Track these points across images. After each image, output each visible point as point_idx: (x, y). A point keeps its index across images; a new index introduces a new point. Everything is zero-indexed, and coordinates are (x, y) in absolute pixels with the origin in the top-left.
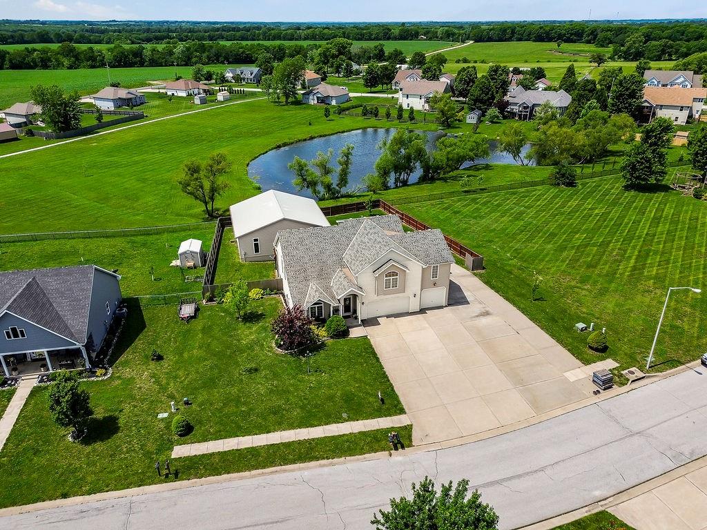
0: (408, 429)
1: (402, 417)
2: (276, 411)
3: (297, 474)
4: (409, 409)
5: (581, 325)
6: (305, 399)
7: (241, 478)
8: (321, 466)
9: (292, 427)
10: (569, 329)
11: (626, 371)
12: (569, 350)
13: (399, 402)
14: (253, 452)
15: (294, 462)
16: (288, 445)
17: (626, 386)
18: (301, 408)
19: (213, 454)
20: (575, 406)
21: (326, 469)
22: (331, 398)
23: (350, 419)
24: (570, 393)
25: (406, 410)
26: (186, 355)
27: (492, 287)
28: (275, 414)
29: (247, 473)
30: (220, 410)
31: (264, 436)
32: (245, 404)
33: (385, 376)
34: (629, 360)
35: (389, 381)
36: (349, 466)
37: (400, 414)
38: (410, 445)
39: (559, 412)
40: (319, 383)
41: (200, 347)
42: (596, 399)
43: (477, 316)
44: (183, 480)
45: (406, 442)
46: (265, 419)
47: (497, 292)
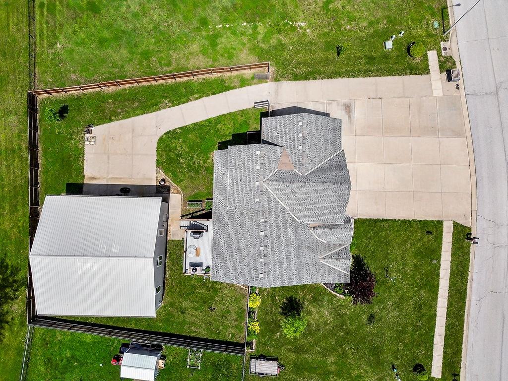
0: (456, 225)
1: (445, 224)
2: (419, 307)
3: (473, 303)
4: (440, 217)
5: (389, 45)
6: (413, 285)
7: (467, 336)
8: (471, 286)
9: (435, 299)
11: (443, 52)
12: (411, 74)
13: (432, 222)
14: (449, 327)
15: (465, 303)
16: (450, 304)
17: (456, 63)
18: (420, 288)
19: (445, 352)
20: (465, 109)
21: (474, 285)
22: (416, 267)
23: (439, 259)
24: (453, 104)
25: (441, 220)
28: (420, 308)
29: (465, 332)
30: (405, 345)
31: (438, 318)
32: (406, 326)
33: (404, 222)
34: (433, 40)
35: (409, 221)
36: (475, 270)
37: (442, 225)
38: (470, 229)
39: (467, 122)
40: (399, 271)
42: (462, 92)
43: (350, 117)
44: (460, 371)
45: (467, 231)
46: (423, 316)
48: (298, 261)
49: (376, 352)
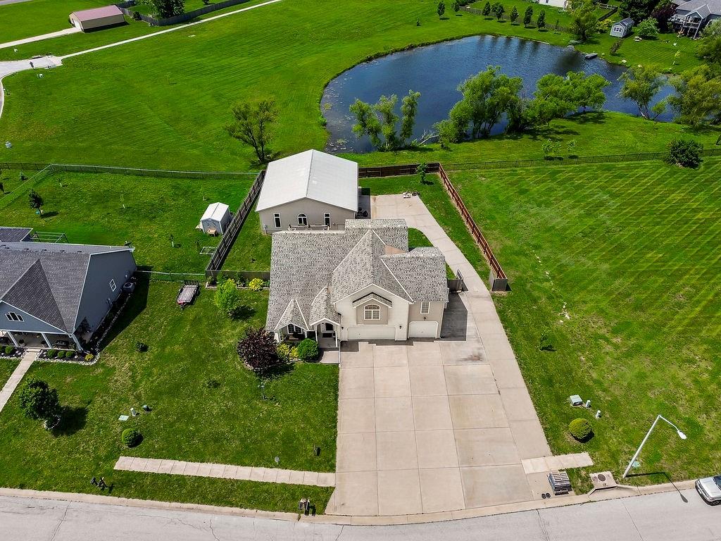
0: (329, 491)
1: (330, 475)
2: (217, 439)
3: (208, 517)
4: (341, 468)
5: (575, 399)
6: (249, 431)
7: (160, 508)
8: (233, 514)
9: (225, 461)
10: (561, 399)
11: (596, 475)
12: (545, 429)
13: (334, 457)
14: (181, 480)
15: (210, 502)
16: (212, 481)
17: (585, 495)
18: (242, 440)
19: (147, 474)
20: (514, 508)
21: (235, 519)
22: (272, 435)
23: (281, 466)
24: (517, 487)
25: (337, 469)
26: (168, 350)
27: (503, 320)
28: (216, 441)
29: (166, 504)
30: (172, 425)
31: (197, 465)
32: (196, 423)
33: (334, 420)
34: (609, 460)
35: (335, 427)
36: (257, 521)
37: (329, 471)
38: (322, 513)
39: (492, 510)
40: (269, 413)
41: (183, 343)
42: (541, 504)
43: (466, 360)
44: (114, 496)
45: (318, 508)
46: (205, 445)
47: (505, 328)
48: (294, 271)
49: (174, 391)
